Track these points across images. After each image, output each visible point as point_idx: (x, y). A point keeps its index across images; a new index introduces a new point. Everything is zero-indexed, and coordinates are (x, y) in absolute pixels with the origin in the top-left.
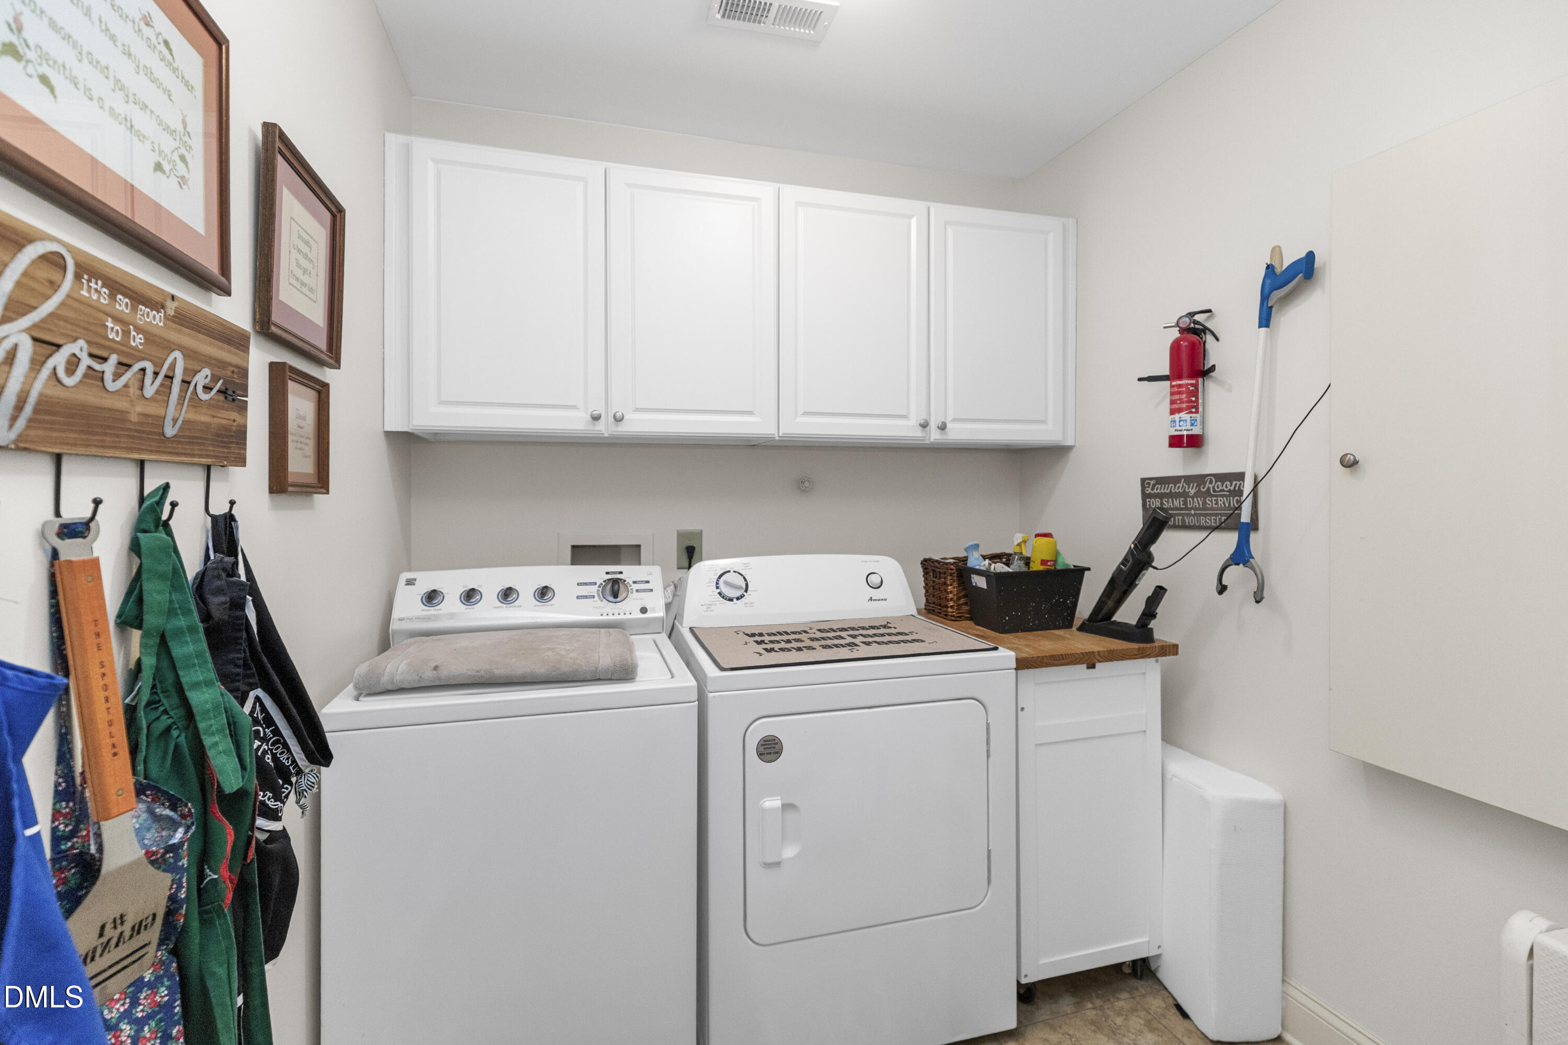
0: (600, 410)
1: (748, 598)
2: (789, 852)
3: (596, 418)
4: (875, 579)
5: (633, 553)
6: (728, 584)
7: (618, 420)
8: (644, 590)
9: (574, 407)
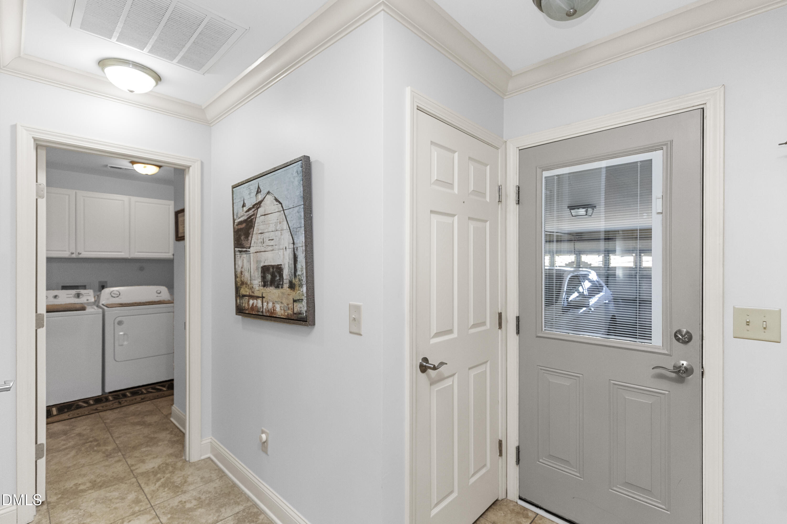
0: (74, 251)
1: (120, 297)
2: (126, 343)
3: (72, 253)
4: (159, 292)
5: (84, 287)
6: (114, 294)
7: (79, 254)
8: (88, 295)
9: (65, 251)
